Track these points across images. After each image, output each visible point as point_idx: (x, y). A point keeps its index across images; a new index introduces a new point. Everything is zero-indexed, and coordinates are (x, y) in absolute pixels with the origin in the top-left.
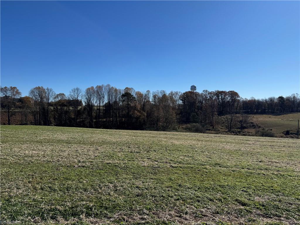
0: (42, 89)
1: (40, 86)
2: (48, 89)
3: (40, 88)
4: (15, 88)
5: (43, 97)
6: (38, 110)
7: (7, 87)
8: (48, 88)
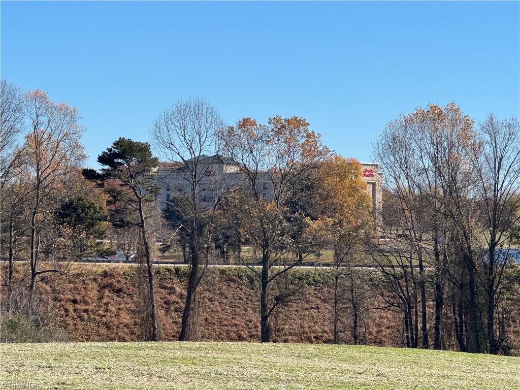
0: (454, 122)
1: (443, 105)
2: (491, 128)
3: (440, 114)
4: (298, 123)
5: (459, 177)
6: (429, 269)
7: (254, 124)
8: (492, 119)
